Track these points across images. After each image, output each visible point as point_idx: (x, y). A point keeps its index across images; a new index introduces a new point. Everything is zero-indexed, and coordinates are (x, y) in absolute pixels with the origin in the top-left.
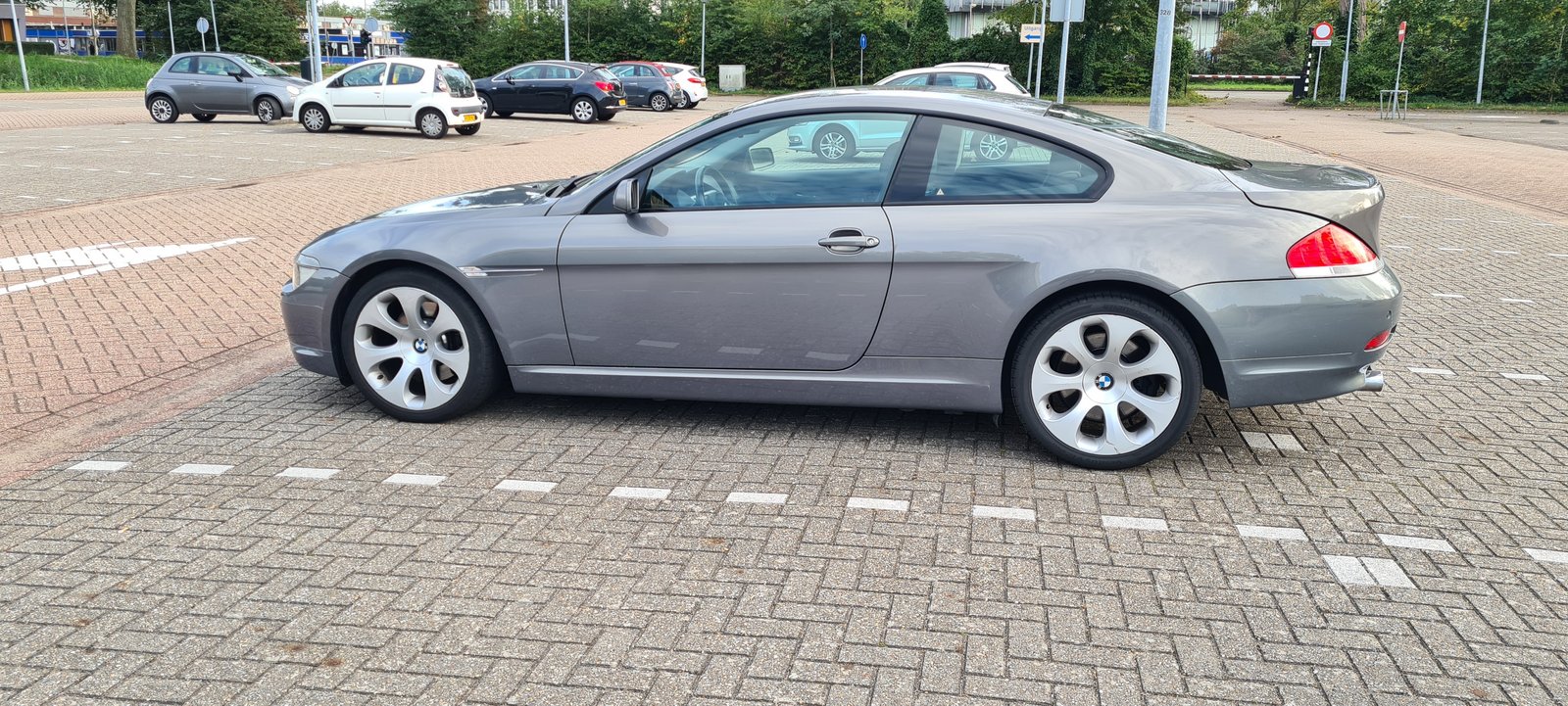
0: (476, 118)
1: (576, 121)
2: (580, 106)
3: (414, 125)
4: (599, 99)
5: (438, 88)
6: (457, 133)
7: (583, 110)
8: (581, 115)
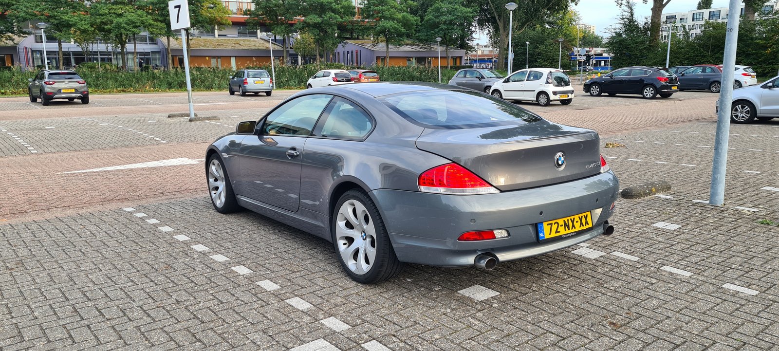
0: (568, 96)
1: (644, 98)
2: (647, 90)
3: (536, 100)
4: (658, 86)
5: (548, 82)
6: (560, 103)
7: (649, 92)
8: (647, 95)
